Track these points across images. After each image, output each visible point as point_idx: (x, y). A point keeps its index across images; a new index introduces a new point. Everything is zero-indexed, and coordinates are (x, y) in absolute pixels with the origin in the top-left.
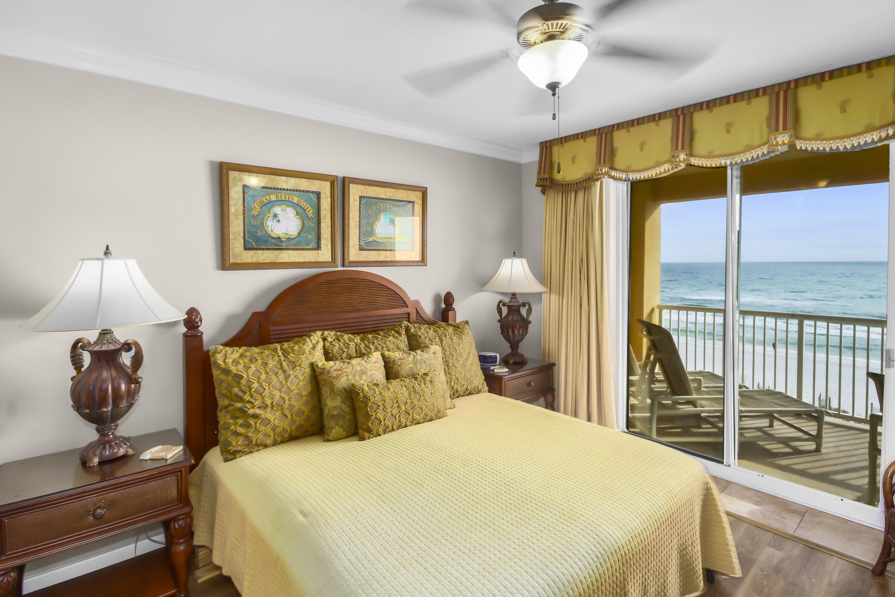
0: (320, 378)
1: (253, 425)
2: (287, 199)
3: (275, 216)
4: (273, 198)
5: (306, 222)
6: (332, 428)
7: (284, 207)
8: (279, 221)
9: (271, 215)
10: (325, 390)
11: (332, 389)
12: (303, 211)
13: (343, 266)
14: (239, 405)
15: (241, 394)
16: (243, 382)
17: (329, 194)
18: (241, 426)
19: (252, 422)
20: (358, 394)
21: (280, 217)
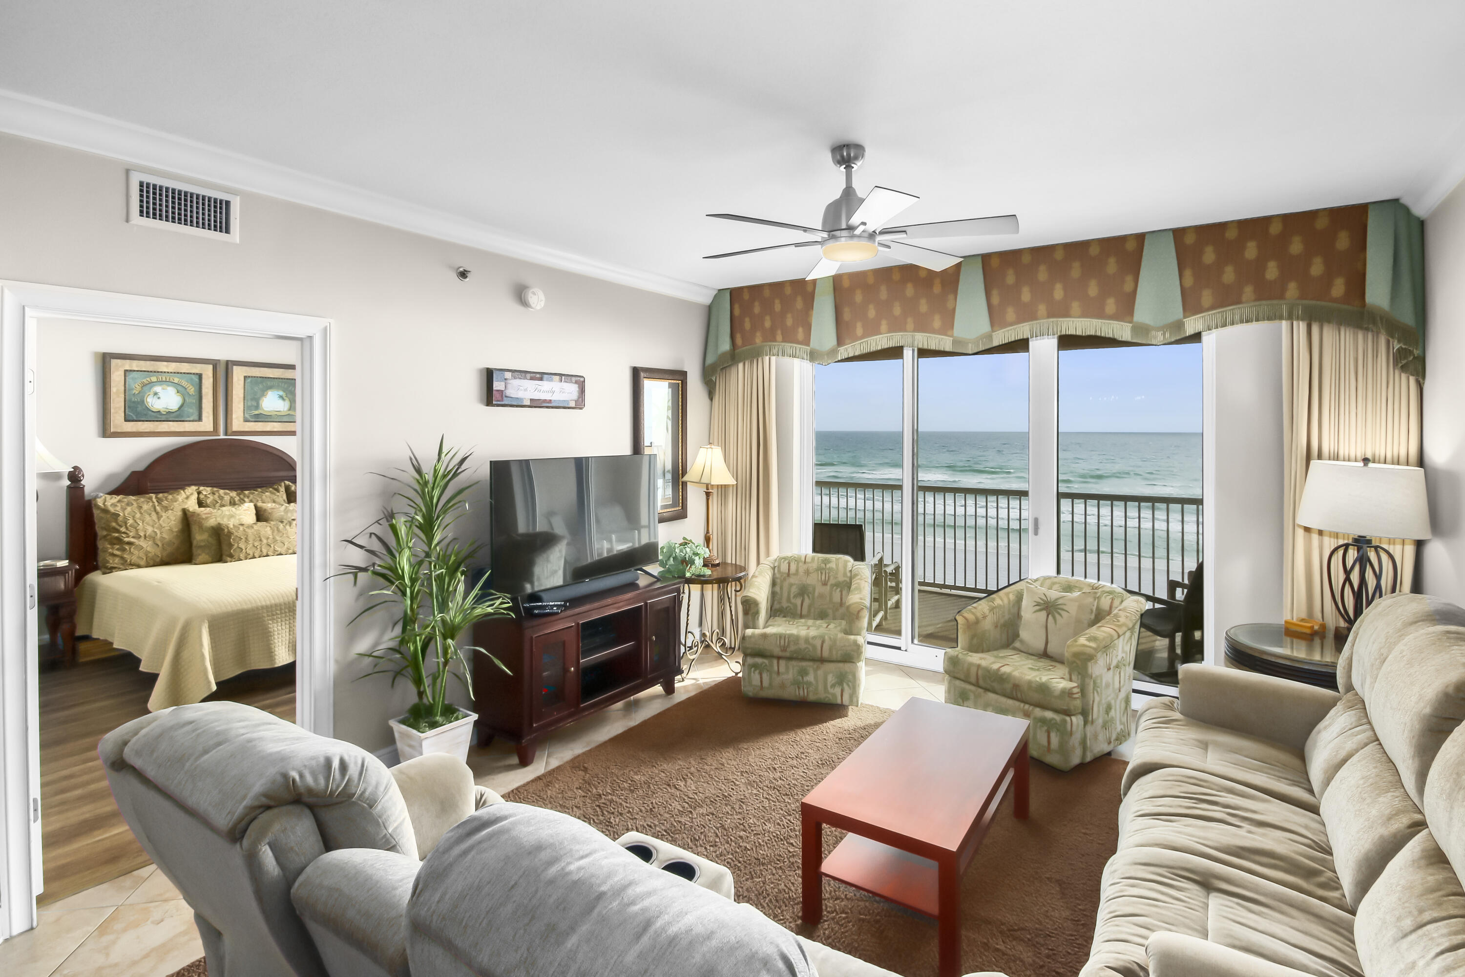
0: (190, 519)
1: (128, 549)
2: (168, 380)
3: (156, 394)
4: (154, 379)
5: (187, 399)
6: (199, 555)
7: (164, 386)
8: (159, 398)
9: (152, 393)
10: (195, 529)
11: (201, 526)
12: (184, 389)
13: (226, 434)
14: (117, 535)
15: (118, 527)
16: (120, 519)
17: (211, 375)
18: (118, 549)
19: (127, 547)
20: (223, 530)
21: (160, 395)
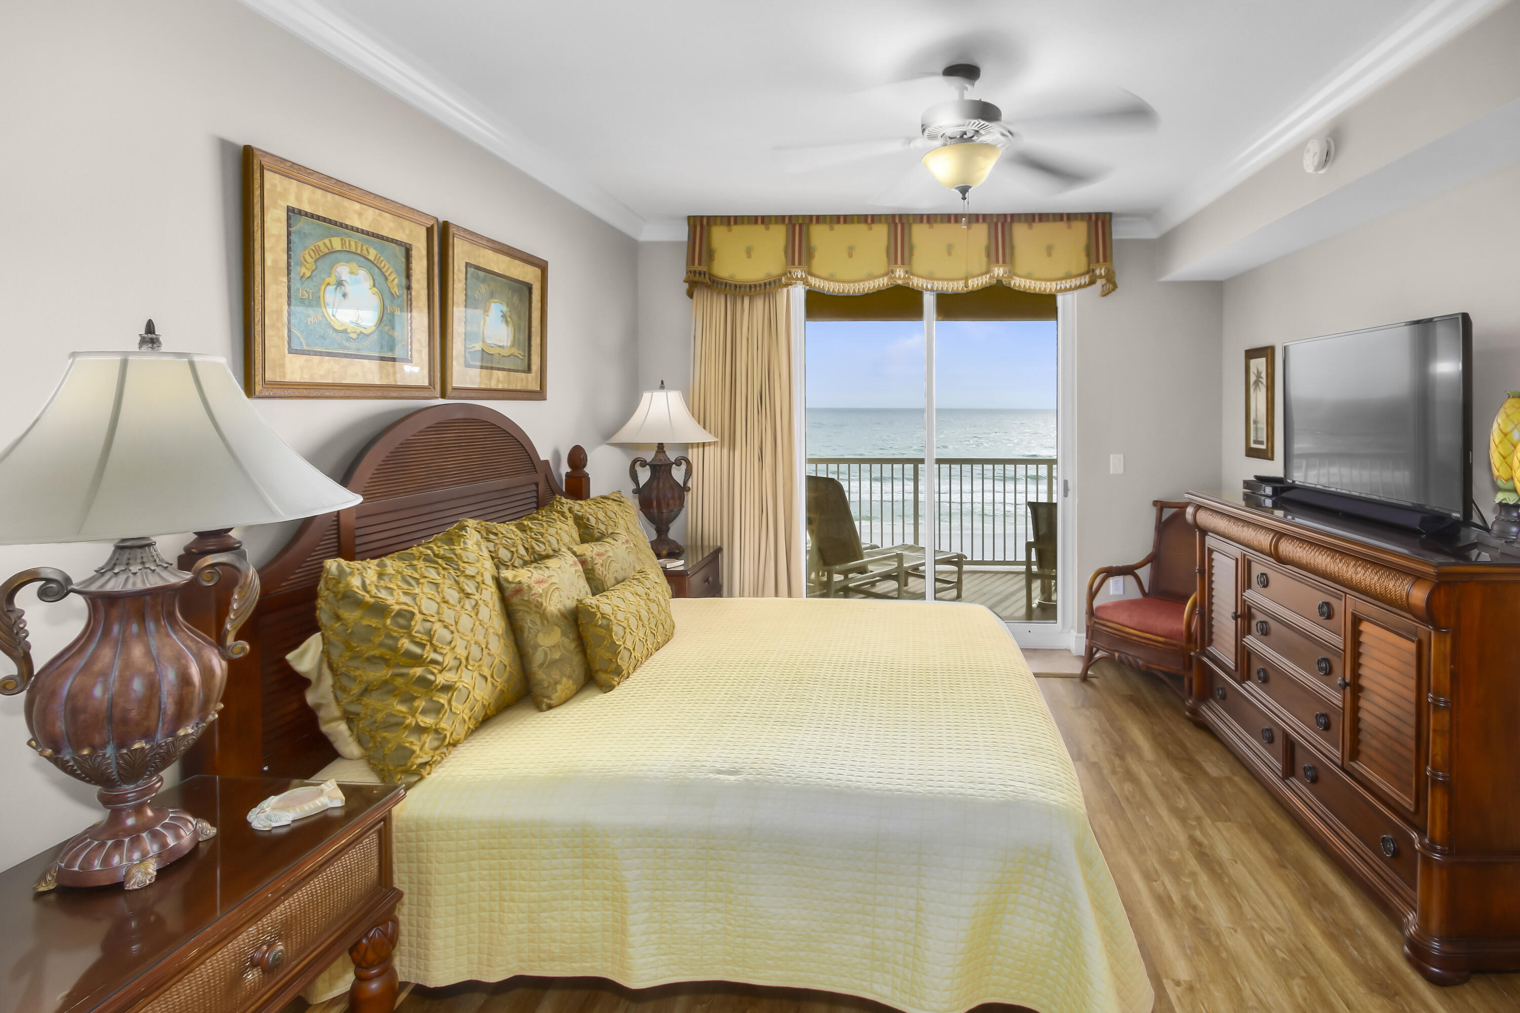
0: (515, 600)
1: (446, 706)
2: (359, 252)
3: (340, 284)
4: (337, 244)
5: (387, 302)
6: (557, 683)
7: (354, 265)
8: (344, 295)
9: (332, 280)
10: (529, 622)
11: (543, 616)
12: (383, 279)
13: (443, 395)
14: (418, 671)
15: (417, 650)
16: (418, 625)
17: (424, 252)
18: (424, 712)
19: (443, 699)
20: (594, 614)
21: (348, 288)
